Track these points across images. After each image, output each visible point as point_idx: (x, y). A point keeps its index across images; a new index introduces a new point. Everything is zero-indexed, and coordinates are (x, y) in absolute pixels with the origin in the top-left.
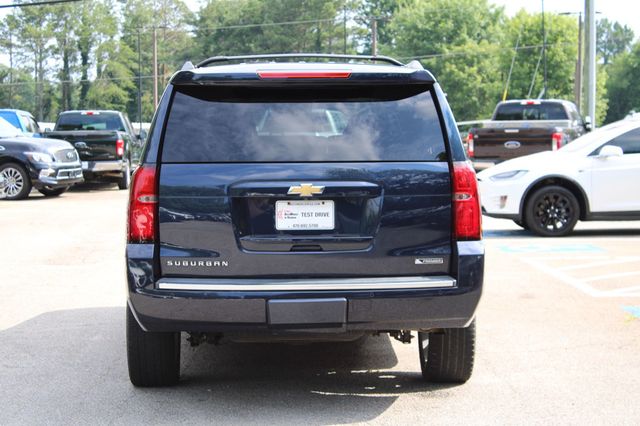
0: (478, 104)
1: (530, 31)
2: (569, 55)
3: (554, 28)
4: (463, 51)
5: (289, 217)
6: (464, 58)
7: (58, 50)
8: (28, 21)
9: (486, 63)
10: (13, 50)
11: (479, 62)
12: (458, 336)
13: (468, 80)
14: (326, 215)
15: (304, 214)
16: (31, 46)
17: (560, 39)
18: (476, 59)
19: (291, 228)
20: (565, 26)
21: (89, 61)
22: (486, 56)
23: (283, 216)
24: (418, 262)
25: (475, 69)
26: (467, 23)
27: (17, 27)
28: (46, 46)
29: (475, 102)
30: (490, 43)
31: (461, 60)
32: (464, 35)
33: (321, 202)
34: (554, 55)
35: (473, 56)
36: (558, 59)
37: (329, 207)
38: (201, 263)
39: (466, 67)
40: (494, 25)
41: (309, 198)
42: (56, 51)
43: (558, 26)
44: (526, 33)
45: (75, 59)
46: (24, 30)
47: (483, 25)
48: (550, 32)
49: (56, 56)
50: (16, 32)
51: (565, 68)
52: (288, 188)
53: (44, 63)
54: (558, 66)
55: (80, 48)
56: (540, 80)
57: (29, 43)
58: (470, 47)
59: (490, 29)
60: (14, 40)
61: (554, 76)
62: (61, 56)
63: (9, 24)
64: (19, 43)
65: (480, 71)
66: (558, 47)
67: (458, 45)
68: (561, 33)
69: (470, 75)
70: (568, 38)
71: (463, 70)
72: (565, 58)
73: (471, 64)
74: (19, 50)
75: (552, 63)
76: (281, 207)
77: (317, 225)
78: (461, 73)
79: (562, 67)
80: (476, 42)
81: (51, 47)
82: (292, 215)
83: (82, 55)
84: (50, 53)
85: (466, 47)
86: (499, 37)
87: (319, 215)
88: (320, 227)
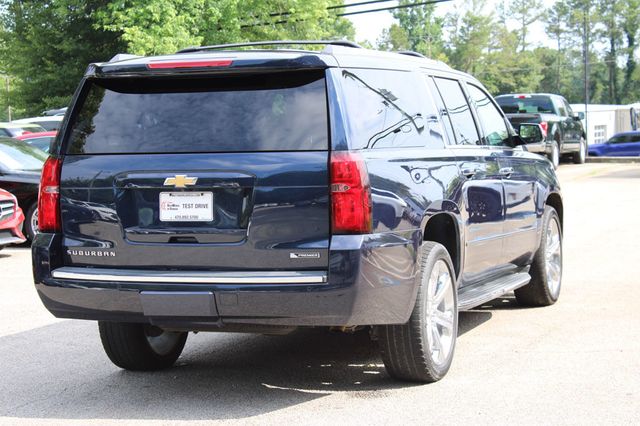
5: (175, 208)
7: (605, 33)
8: (576, 7)
10: (562, 35)
12: (402, 332)
14: (206, 206)
15: (185, 206)
16: (578, 31)
19: (174, 219)
21: (635, 43)
23: (166, 207)
24: (293, 256)
27: (565, 12)
28: (593, 31)
33: (200, 193)
37: (208, 198)
42: (604, 34)
45: (621, 42)
46: (572, 17)
49: (603, 39)
50: (564, 18)
52: (165, 179)
53: (590, 47)
55: (626, 31)
57: (576, 28)
60: (563, 26)
62: (608, 40)
63: (557, 10)
64: (568, 29)
74: (567, 35)
76: (164, 197)
77: (197, 217)
81: (598, 31)
82: (173, 207)
83: (628, 37)
84: (597, 36)
87: (199, 206)
88: (200, 219)
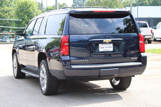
0: (9, 23)
1: (23, 4)
2: (33, 10)
3: (30, 4)
4: (4, 9)
5: (102, 48)
6: (5, 11)
9: (10, 12)
11: (9, 12)
13: (6, 17)
14: (111, 47)
15: (106, 47)
17: (31, 6)
18: (8, 11)
19: (103, 51)
20: (32, 3)
22: (10, 11)
25: (8, 14)
26: (4, 2)
29: (8, 23)
30: (11, 7)
31: (4, 12)
32: (4, 5)
34: (30, 10)
35: (7, 10)
36: (31, 11)
38: (81, 61)
39: (5, 13)
40: (12, 2)
41: (108, 43)
43: (31, 3)
44: (22, 4)
47: (9, 2)
48: (28, 4)
51: (33, 14)
54: (31, 13)
56: (26, 17)
58: (6, 8)
59: (11, 3)
61: (30, 16)
65: (9, 14)
66: (31, 8)
67: (3, 7)
68: (31, 5)
69: (6, 16)
70: (33, 6)
71: (4, 14)
72: (33, 11)
73: (6, 13)
75: (29, 12)
78: (4, 15)
79: (32, 14)
80: (7, 7)
82: (103, 48)
85: (5, 8)
86: (13, 6)
87: (109, 47)
88: (110, 50)
